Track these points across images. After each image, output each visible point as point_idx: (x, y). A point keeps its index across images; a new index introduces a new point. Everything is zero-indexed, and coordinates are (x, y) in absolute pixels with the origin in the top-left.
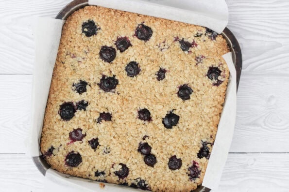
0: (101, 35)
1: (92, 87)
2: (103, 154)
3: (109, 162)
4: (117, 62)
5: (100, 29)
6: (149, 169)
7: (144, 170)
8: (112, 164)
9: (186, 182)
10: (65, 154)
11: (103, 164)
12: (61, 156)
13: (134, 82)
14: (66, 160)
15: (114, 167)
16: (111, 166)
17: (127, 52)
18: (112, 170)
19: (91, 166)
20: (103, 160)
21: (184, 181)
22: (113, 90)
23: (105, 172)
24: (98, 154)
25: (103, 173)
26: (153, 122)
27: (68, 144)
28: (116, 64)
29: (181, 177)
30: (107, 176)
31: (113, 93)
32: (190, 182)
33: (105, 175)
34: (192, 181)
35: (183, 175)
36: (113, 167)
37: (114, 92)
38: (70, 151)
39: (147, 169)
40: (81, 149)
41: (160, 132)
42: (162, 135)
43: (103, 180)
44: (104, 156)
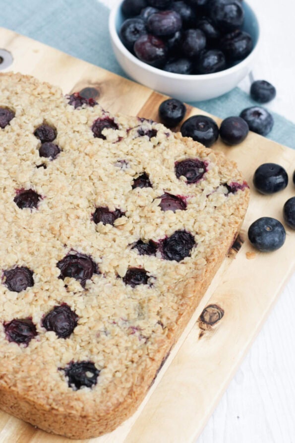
0: (61, 359)
1: (113, 271)
2: (130, 160)
3: (125, 146)
4: (46, 298)
5: (60, 369)
6: (53, 117)
7: (64, 119)
8: (119, 144)
10: (203, 182)
11: (136, 147)
12: (212, 180)
13: (25, 256)
14: (205, 171)
15: (117, 138)
16: (122, 141)
17: (18, 312)
18: (122, 133)
19: (160, 150)
22: (72, 253)
23: (137, 134)
24: (139, 163)
25: (141, 133)
27: (193, 196)
28: (49, 297)
30: (137, 126)
31: (74, 249)
33: (139, 128)
36: (120, 138)
37: (72, 250)
38: (194, 185)
39: (57, 118)
40: (171, 181)
43: (145, 122)
44: (129, 157)
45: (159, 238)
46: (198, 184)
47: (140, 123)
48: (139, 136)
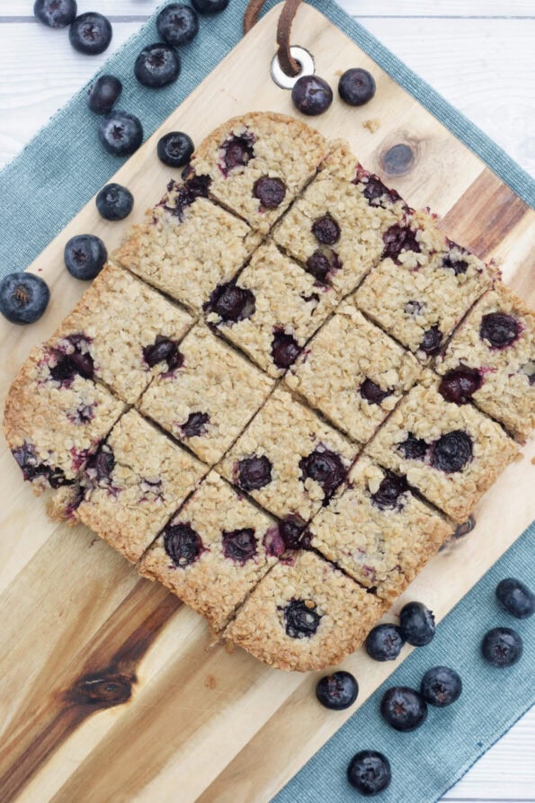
0: (281, 594)
2: (425, 304)
3: (422, 280)
4: (281, 505)
5: (279, 608)
6: (339, 212)
7: (352, 218)
8: (416, 274)
9: (265, 139)
10: (510, 352)
11: (436, 283)
12: (521, 353)
13: (266, 442)
14: (516, 338)
15: (415, 264)
16: (420, 269)
17: (240, 524)
18: (423, 258)
19: (466, 291)
20: (433, 291)
21: (269, 142)
22: (321, 450)
23: (441, 263)
24: (435, 310)
25: (447, 263)
26: (274, 322)
27: (492, 370)
28: (284, 504)
29: (270, 154)
30: (443, 252)
31: (324, 442)
32: (257, 132)
33: (445, 255)
34: (252, 134)
35: (264, 158)
36: (419, 265)
37: (321, 443)
38: (498, 353)
39: (343, 215)
40: (472, 345)
41: (272, 293)
42: (271, 283)
43: (455, 249)
44: (425, 299)
45: (432, 439)
46: (504, 352)
47: (448, 249)
48: (443, 266)
